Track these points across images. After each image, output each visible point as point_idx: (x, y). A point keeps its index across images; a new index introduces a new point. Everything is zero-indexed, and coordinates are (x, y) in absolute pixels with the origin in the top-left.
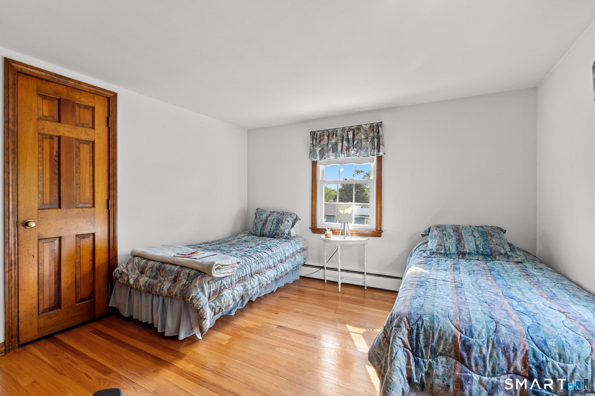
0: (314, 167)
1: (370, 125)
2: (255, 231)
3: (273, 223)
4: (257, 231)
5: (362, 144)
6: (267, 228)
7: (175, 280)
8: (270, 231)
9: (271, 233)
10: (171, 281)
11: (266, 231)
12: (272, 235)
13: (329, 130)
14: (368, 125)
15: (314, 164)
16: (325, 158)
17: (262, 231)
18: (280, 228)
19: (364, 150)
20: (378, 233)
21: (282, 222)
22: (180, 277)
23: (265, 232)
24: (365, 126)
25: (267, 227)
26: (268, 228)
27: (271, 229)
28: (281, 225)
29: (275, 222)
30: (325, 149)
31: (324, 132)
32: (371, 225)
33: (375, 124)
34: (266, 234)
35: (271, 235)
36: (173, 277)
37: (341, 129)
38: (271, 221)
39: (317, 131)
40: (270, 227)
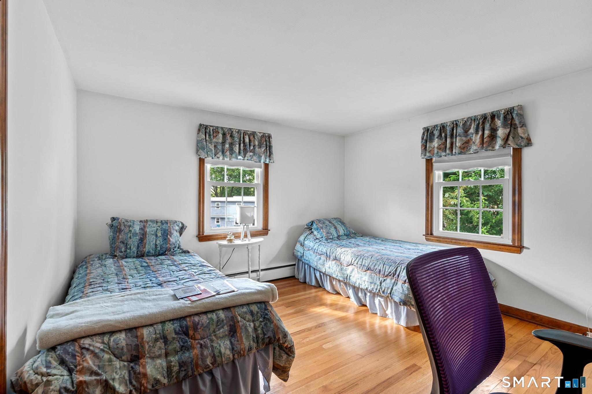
0: (202, 165)
1: (263, 134)
2: (125, 251)
3: (156, 236)
4: (128, 251)
5: (256, 149)
6: (150, 243)
7: (233, 331)
8: (156, 247)
9: (159, 249)
10: (226, 335)
11: (149, 247)
12: (161, 252)
13: (224, 128)
14: (261, 134)
15: (202, 162)
16: (218, 158)
17: (141, 249)
18: (170, 241)
19: (257, 156)
20: (265, 231)
21: (170, 232)
22: (238, 322)
23: (146, 250)
24: (259, 134)
25: (148, 242)
26: (152, 244)
27: (156, 245)
28: (170, 236)
29: (159, 234)
30: (218, 147)
31: (217, 129)
32: (259, 225)
33: (267, 135)
34: (149, 252)
35: (159, 253)
36: (226, 328)
37: (237, 130)
38: (153, 233)
39: (210, 126)
40: (154, 242)
